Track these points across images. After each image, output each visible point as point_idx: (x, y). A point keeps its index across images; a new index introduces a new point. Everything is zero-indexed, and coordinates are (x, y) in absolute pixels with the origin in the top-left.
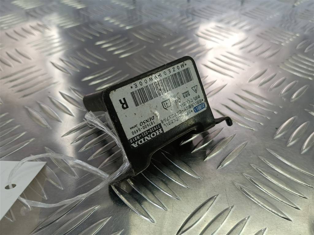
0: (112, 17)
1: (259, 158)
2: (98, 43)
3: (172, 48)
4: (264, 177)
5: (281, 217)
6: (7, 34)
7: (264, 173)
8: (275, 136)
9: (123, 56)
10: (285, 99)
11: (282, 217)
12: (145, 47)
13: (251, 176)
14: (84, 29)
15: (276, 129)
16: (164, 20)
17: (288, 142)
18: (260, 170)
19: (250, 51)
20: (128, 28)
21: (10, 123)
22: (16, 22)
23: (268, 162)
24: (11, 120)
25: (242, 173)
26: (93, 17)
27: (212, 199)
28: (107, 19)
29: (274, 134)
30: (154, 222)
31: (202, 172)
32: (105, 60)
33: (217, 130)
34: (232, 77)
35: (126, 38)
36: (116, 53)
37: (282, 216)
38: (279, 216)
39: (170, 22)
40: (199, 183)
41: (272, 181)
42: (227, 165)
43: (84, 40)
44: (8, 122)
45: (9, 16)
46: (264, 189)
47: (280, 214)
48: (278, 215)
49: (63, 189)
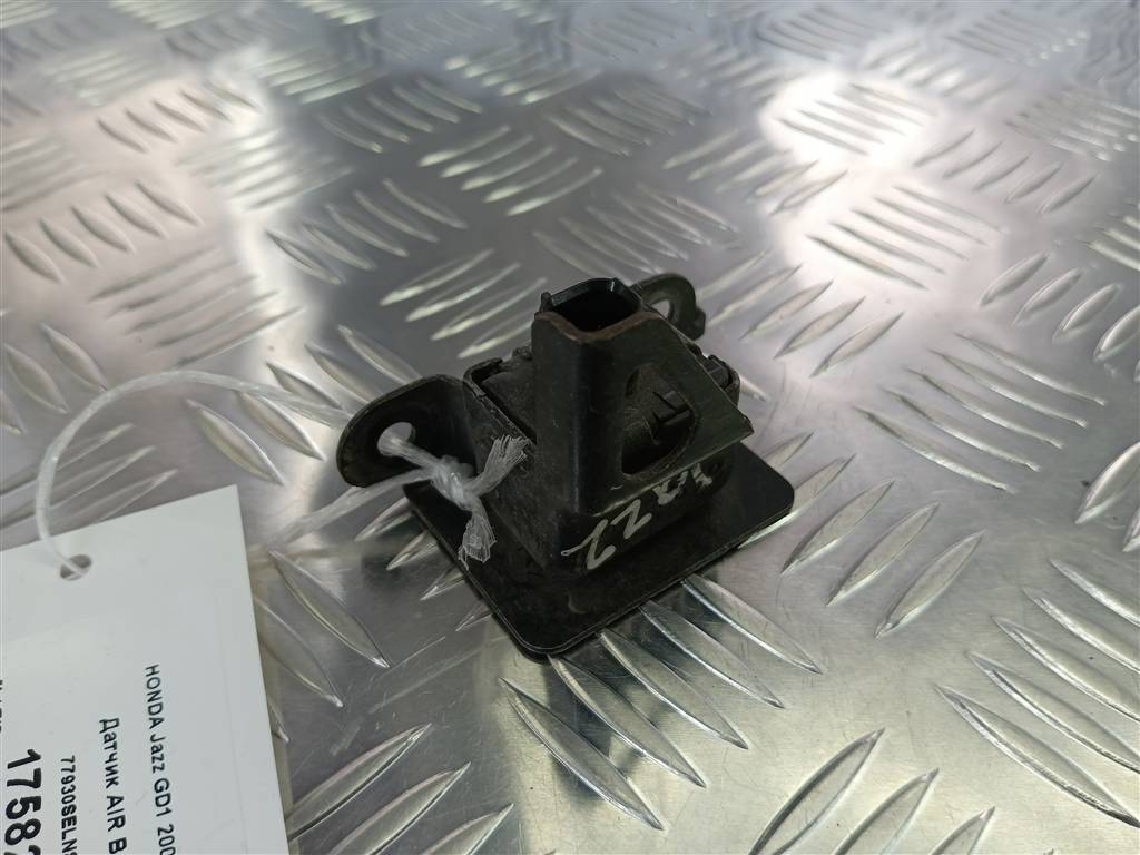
0: (476, 58)
1: (1024, 593)
2: (431, 160)
3: (696, 175)
4: (1043, 665)
5: (1104, 811)
6: (103, 126)
7: (1041, 651)
8: (1080, 510)
9: (522, 208)
10: (1113, 372)
11: (1110, 813)
12: (597, 172)
13: (998, 660)
14: (377, 102)
15: (1081, 486)
16: (661, 66)
17: (1129, 533)
18: (1029, 640)
19: (982, 186)
20: (532, 98)
21: (140, 460)
22: (130, 80)
23: (1058, 612)
24: (141, 453)
25: (965, 653)
26: (403, 55)
27: (861, 747)
28: (455, 64)
29: (1078, 506)
30: (659, 828)
31: (823, 648)
32: (457, 224)
33: (871, 491)
34: (919, 285)
35: (529, 139)
36: (497, 196)
37: (1110, 808)
38: (1099, 809)
39: (684, 74)
40: (812, 686)
41: (1072, 682)
42: (914, 621)
43: (377, 146)
44: (133, 459)
45: (104, 55)
46: (1045, 710)
47: (1100, 803)
48: (1094, 806)
49: (340, 704)
